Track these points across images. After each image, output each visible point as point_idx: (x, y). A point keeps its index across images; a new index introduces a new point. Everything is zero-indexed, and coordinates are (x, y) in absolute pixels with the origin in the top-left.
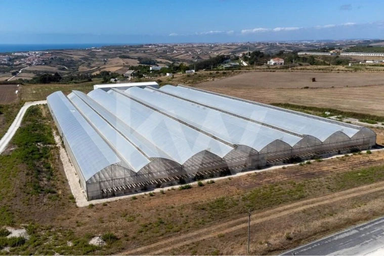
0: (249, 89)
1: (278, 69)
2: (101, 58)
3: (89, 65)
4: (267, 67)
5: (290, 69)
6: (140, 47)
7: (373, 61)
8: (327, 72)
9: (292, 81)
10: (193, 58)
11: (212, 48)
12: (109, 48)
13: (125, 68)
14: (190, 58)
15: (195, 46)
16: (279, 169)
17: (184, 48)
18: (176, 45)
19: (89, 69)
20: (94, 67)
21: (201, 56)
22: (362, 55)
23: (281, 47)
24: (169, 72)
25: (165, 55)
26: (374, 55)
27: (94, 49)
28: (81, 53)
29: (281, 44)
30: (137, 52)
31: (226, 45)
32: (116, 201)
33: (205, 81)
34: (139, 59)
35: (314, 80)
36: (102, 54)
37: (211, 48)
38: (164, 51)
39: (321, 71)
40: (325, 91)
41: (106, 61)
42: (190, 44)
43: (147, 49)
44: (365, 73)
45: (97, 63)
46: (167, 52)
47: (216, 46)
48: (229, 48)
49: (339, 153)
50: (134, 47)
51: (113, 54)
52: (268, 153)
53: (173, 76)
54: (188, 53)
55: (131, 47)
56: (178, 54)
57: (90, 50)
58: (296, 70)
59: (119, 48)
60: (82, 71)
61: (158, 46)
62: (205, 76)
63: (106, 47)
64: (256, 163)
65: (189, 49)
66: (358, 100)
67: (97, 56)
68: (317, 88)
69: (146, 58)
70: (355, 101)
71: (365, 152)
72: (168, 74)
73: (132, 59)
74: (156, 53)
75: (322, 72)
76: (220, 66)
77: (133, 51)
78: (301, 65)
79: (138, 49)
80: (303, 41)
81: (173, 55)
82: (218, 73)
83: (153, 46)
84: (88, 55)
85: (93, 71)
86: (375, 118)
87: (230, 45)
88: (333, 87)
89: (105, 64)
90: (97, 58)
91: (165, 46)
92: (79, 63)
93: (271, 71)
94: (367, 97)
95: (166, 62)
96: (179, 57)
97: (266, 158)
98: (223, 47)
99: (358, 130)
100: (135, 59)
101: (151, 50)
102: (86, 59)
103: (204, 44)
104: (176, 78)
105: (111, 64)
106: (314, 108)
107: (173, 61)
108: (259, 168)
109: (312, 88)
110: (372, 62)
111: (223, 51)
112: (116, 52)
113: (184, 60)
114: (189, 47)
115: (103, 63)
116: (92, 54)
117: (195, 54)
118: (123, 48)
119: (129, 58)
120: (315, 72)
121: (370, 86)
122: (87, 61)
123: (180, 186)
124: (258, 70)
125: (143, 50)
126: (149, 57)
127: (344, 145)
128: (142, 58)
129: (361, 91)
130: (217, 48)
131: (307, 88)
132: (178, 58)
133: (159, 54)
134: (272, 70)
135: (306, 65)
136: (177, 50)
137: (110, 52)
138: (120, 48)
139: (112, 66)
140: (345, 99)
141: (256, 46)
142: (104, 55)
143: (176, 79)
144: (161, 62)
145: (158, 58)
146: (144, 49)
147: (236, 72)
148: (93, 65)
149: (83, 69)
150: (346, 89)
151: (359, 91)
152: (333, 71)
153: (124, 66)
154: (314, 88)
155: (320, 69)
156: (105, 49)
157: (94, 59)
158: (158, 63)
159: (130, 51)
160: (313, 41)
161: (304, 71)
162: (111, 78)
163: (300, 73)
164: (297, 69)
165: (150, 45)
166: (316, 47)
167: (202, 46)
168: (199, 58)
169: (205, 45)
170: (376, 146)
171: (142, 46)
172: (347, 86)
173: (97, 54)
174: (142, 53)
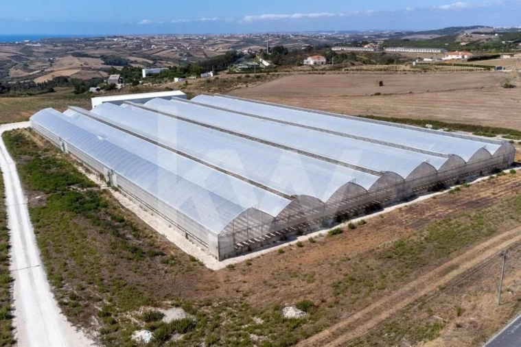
0: (304, 98)
1: (328, 70)
2: (42, 56)
3: (25, 67)
4: (310, 68)
5: (343, 70)
6: (101, 40)
7: (431, 58)
8: (391, 74)
9: (353, 85)
10: (181, 55)
11: (205, 41)
12: (53, 41)
13: (84, 71)
14: (177, 56)
15: (180, 38)
16: (428, 199)
17: (166, 42)
18: (154, 38)
19: (26, 74)
20: (35, 70)
21: (191, 53)
22: (411, 50)
23: (296, 41)
24: (177, 77)
25: (140, 51)
26: (425, 51)
27: (29, 43)
28: (7, 48)
29: (296, 36)
30: (98, 48)
31: (223, 37)
32: (259, 257)
33: (236, 89)
34: (103, 57)
35: (381, 84)
36: (43, 50)
37: (203, 41)
38: (137, 46)
39: (383, 72)
40: (403, 97)
41: (52, 62)
42: (171, 35)
43: (112, 43)
44: (437, 75)
45: (39, 64)
46: (141, 47)
47: (210, 39)
48: (228, 42)
49: (481, 174)
50: (92, 41)
51: (59, 50)
52: (414, 180)
53: (187, 82)
54: (172, 48)
55: (87, 40)
56: (159, 50)
57: (22, 44)
58: (352, 72)
59: (68, 42)
60: (15, 76)
61: (128, 39)
62: (232, 82)
63: (48, 40)
64: (401, 194)
65: (173, 43)
66: (451, 108)
67: (36, 54)
68: (391, 94)
69: (114, 56)
70: (448, 109)
71: (507, 171)
72: (176, 80)
73: (92, 57)
74: (126, 48)
75: (384, 74)
76: (232, 66)
77: (90, 45)
78: (353, 65)
79: (97, 43)
80: (322, 32)
81: (152, 52)
82: (249, 76)
83: (120, 39)
84: (20, 51)
85: (35, 76)
86: (491, 130)
87: (229, 38)
88: (411, 93)
89: (51, 65)
90: (35, 56)
91: (137, 39)
92: (8, 64)
93: (319, 73)
94: (459, 104)
95: (143, 62)
96: (161, 54)
97: (412, 187)
98: (219, 39)
99: (499, 146)
100: (97, 58)
101: (118, 44)
102: (18, 58)
103: (191, 35)
104: (191, 84)
105: (61, 65)
106: (408, 120)
107: (152, 60)
108: (406, 200)
109: (385, 95)
110: (431, 60)
111: (220, 46)
112: (64, 48)
113: (168, 58)
114: (173, 40)
115: (48, 64)
116: (28, 51)
117: (183, 49)
118: (74, 42)
119: (87, 56)
120: (377, 74)
121: (454, 90)
122: (20, 61)
123: (329, 230)
124: (302, 72)
125: (106, 45)
126: (118, 54)
127: (486, 164)
128: (107, 57)
129: (449, 97)
130: (211, 42)
131: (378, 94)
132: (159, 56)
133: (130, 50)
134: (321, 72)
135: (359, 65)
136: (156, 45)
137: (56, 48)
138: (71, 42)
139: (65, 68)
140: (434, 107)
141: (263, 40)
142: (47, 52)
143: (192, 86)
144: (136, 61)
145: (131, 55)
146: (107, 43)
147: (274, 75)
148: (32, 67)
149: (17, 74)
150: (428, 95)
151: (445, 97)
152: (399, 72)
153: (83, 68)
154: (388, 95)
155: (381, 70)
156: (45, 43)
157: (32, 59)
158: (132, 62)
159: (86, 45)
160: (333, 32)
161: (362, 72)
162: (90, 87)
163: (357, 75)
164: (353, 70)
165: (115, 37)
166: (340, 40)
167: (190, 39)
168: (189, 55)
169: (194, 37)
170: (515, 165)
171: (103, 39)
172: (428, 91)
173: (35, 50)
174: (104, 49)
